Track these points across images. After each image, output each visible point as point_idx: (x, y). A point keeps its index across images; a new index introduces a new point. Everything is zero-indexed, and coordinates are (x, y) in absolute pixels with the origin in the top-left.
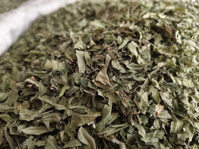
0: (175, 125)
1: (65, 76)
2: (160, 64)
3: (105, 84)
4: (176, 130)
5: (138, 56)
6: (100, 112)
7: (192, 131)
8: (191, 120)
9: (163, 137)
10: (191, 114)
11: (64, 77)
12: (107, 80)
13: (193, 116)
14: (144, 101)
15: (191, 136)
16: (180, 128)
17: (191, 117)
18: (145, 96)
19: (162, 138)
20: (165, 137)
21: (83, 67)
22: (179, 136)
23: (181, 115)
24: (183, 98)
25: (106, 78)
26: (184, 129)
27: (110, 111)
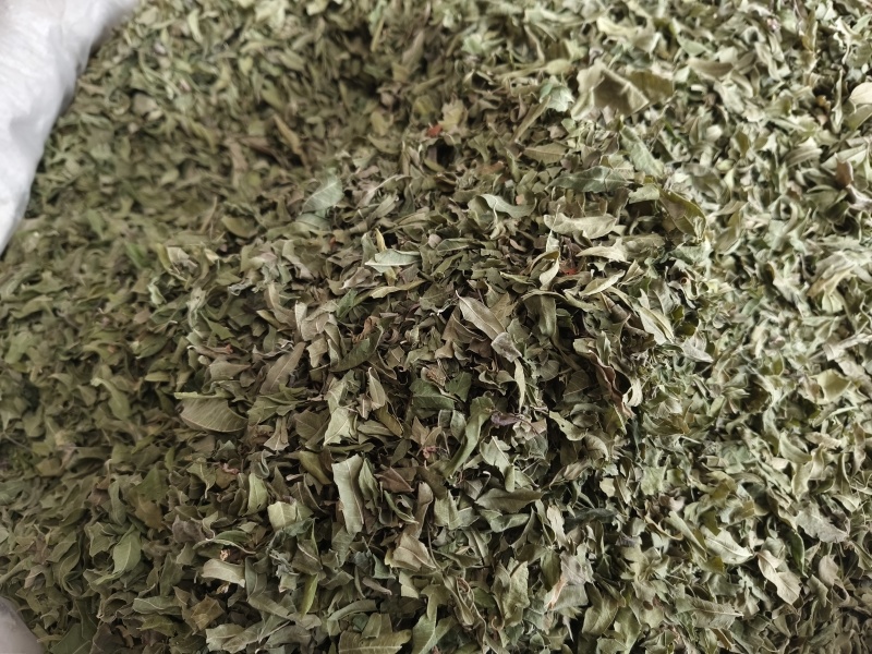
0: (594, 619)
1: (312, 547)
2: (571, 471)
3: (418, 566)
4: (596, 627)
5: (508, 471)
6: (407, 631)
7: (634, 631)
8: (638, 605)
9: (562, 647)
10: (639, 589)
11: (310, 548)
12: (423, 556)
13: (643, 594)
14: (516, 591)
15: (631, 641)
16: (607, 623)
17: (638, 596)
18: (521, 575)
19: (559, 649)
20: (567, 646)
21: (357, 513)
22: (601, 642)
23: (613, 590)
24: (627, 546)
25: (421, 551)
26: (617, 626)
27: (431, 633)
